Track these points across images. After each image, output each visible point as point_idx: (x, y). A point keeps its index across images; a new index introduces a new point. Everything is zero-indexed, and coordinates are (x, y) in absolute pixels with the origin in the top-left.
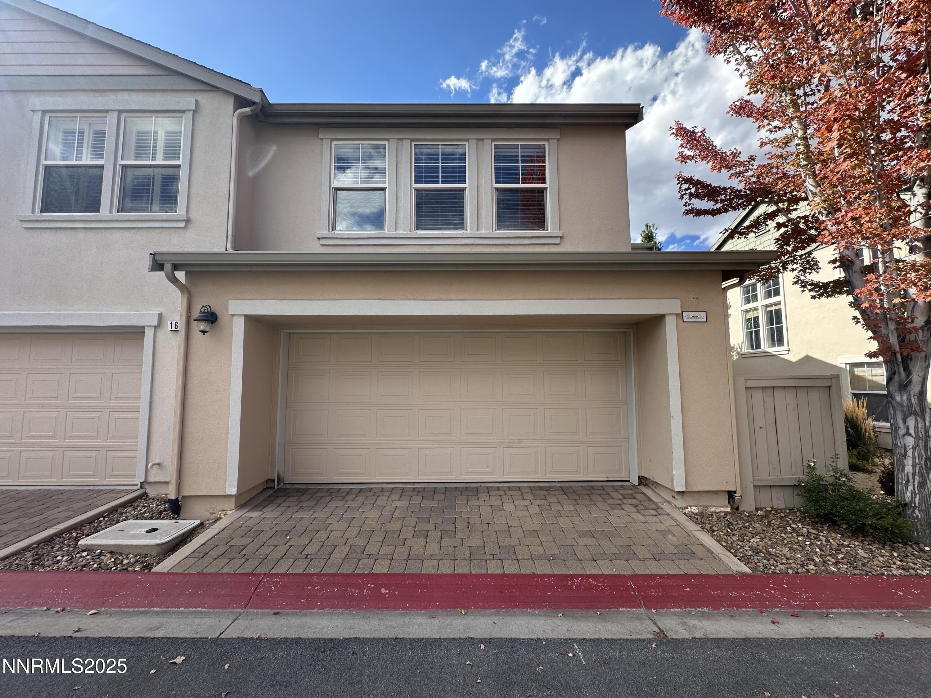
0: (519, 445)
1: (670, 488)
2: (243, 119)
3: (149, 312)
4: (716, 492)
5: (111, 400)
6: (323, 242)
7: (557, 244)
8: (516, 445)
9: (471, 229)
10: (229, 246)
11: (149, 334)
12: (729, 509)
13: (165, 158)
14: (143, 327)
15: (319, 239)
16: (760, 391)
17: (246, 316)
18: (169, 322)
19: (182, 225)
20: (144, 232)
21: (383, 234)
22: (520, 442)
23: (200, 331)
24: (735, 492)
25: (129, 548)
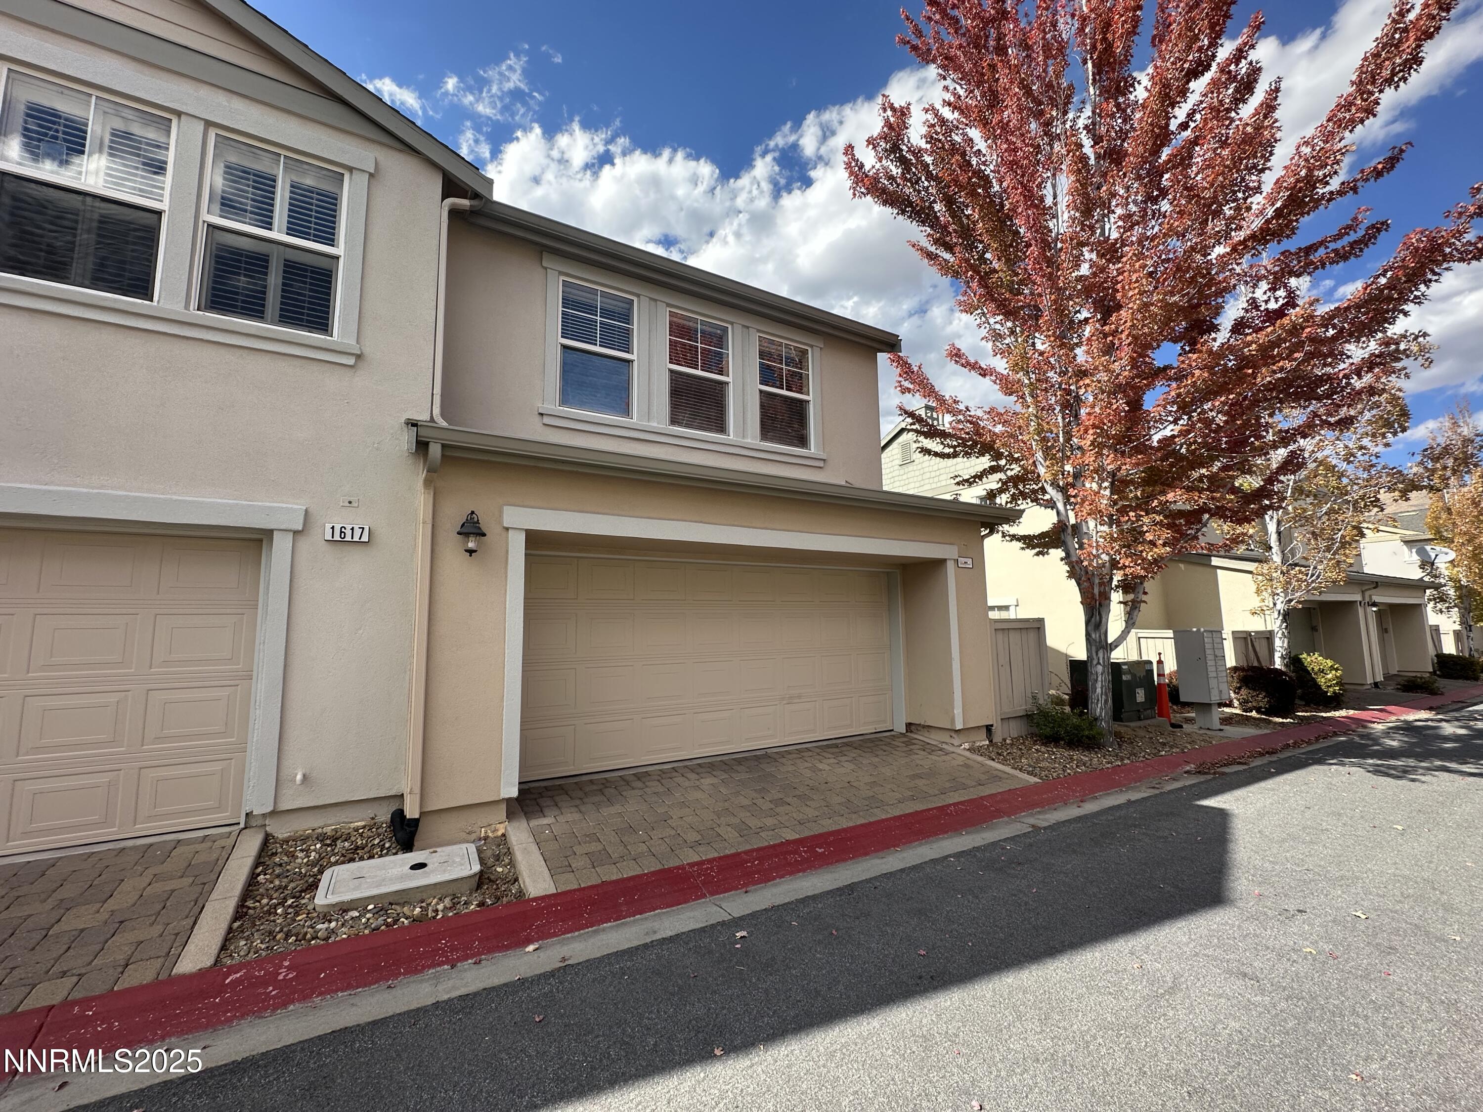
0: (798, 701)
1: (949, 727)
2: (455, 214)
3: (284, 505)
4: (978, 727)
5: (151, 668)
6: (547, 420)
7: (820, 468)
8: (795, 701)
9: (735, 435)
10: (437, 411)
11: (282, 545)
12: (987, 742)
13: (290, 232)
14: (271, 531)
15: (542, 414)
16: (1001, 632)
17: (527, 531)
18: (328, 526)
19: (351, 361)
20: (266, 359)
21: (629, 422)
22: (799, 697)
23: (466, 551)
24: (992, 726)
25: (421, 892)
